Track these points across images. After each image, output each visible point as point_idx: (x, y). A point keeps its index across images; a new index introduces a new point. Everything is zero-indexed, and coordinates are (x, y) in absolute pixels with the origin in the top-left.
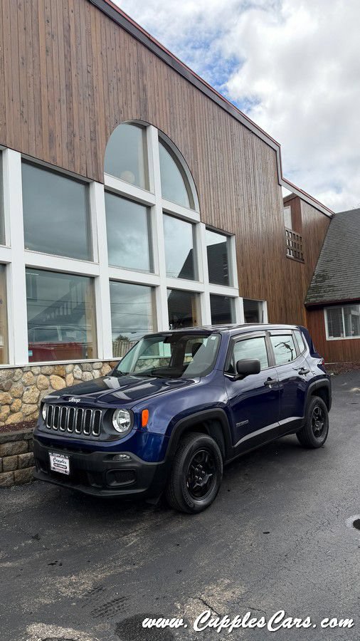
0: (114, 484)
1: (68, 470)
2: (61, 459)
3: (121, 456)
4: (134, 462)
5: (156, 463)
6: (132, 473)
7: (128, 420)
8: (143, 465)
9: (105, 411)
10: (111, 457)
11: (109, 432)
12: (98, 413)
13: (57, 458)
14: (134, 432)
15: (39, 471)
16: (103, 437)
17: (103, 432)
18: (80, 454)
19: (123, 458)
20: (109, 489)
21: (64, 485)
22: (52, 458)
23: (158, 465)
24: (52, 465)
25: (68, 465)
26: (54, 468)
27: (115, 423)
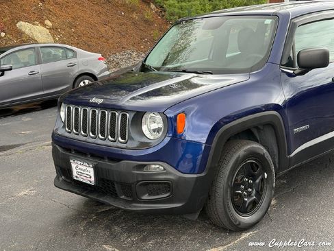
0: (146, 197)
1: (93, 179)
2: (84, 168)
3: (153, 166)
4: (167, 173)
5: (195, 176)
6: (166, 185)
7: (161, 125)
8: (180, 177)
9: (133, 114)
10: (141, 167)
11: (138, 139)
12: (124, 117)
13: (80, 167)
14: (167, 139)
15: (61, 179)
16: (131, 144)
17: (131, 138)
18: (106, 164)
19: (155, 168)
20: (140, 203)
21: (89, 196)
22: (74, 166)
23: (197, 178)
24: (75, 174)
25: (92, 174)
26: (77, 177)
27: (144, 128)
